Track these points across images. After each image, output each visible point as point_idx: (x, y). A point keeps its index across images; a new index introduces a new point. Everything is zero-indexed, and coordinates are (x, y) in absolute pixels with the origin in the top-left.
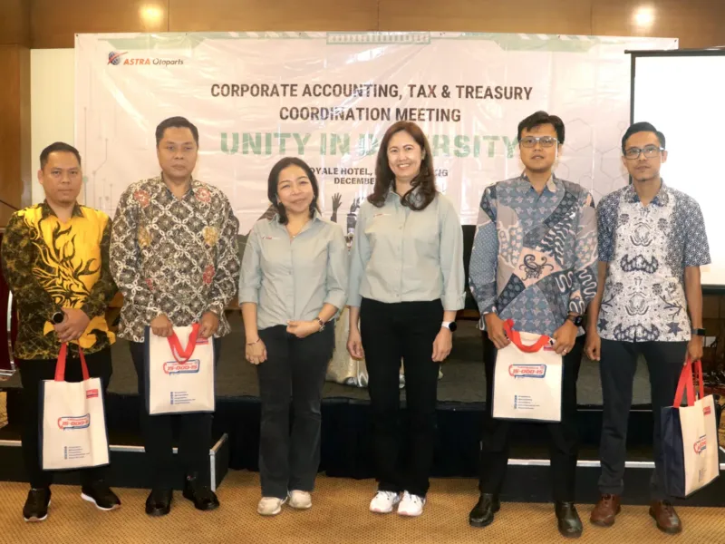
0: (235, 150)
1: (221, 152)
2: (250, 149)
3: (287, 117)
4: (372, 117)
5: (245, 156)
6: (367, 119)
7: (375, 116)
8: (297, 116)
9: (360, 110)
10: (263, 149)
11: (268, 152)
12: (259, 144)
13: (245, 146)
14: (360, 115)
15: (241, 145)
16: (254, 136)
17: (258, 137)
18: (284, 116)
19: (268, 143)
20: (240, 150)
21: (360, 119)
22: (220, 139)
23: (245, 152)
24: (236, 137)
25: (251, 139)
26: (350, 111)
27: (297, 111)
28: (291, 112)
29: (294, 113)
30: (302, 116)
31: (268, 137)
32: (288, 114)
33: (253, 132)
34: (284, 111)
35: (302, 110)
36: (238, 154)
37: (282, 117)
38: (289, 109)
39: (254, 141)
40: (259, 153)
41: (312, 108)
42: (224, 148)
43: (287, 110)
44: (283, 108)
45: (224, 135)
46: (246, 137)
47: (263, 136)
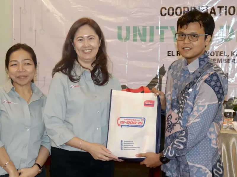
0: (127, 39)
1: (118, 40)
2: (138, 38)
3: (165, 14)
4: (229, 13)
5: (135, 43)
6: (226, 14)
7: (232, 12)
8: (173, 13)
9: (220, 8)
10: (148, 38)
11: (152, 40)
12: (145, 34)
13: (135, 36)
14: (220, 12)
15: (132, 34)
16: (141, 28)
17: (144, 29)
18: (163, 14)
19: (152, 34)
20: (131, 38)
21: (221, 15)
22: (116, 31)
23: (135, 40)
24: (128, 29)
25: (139, 31)
26: (213, 8)
27: (173, 10)
28: (169, 10)
29: (171, 12)
30: (176, 13)
31: (152, 28)
32: (166, 12)
33: (141, 25)
34: (163, 10)
35: (176, 9)
36: (130, 42)
37: (162, 15)
38: (167, 9)
39: (141, 32)
40: (145, 40)
41: (184, 8)
42: (120, 37)
43: (166, 9)
44: (163, 8)
45: (120, 28)
46: (135, 29)
47: (148, 28)
